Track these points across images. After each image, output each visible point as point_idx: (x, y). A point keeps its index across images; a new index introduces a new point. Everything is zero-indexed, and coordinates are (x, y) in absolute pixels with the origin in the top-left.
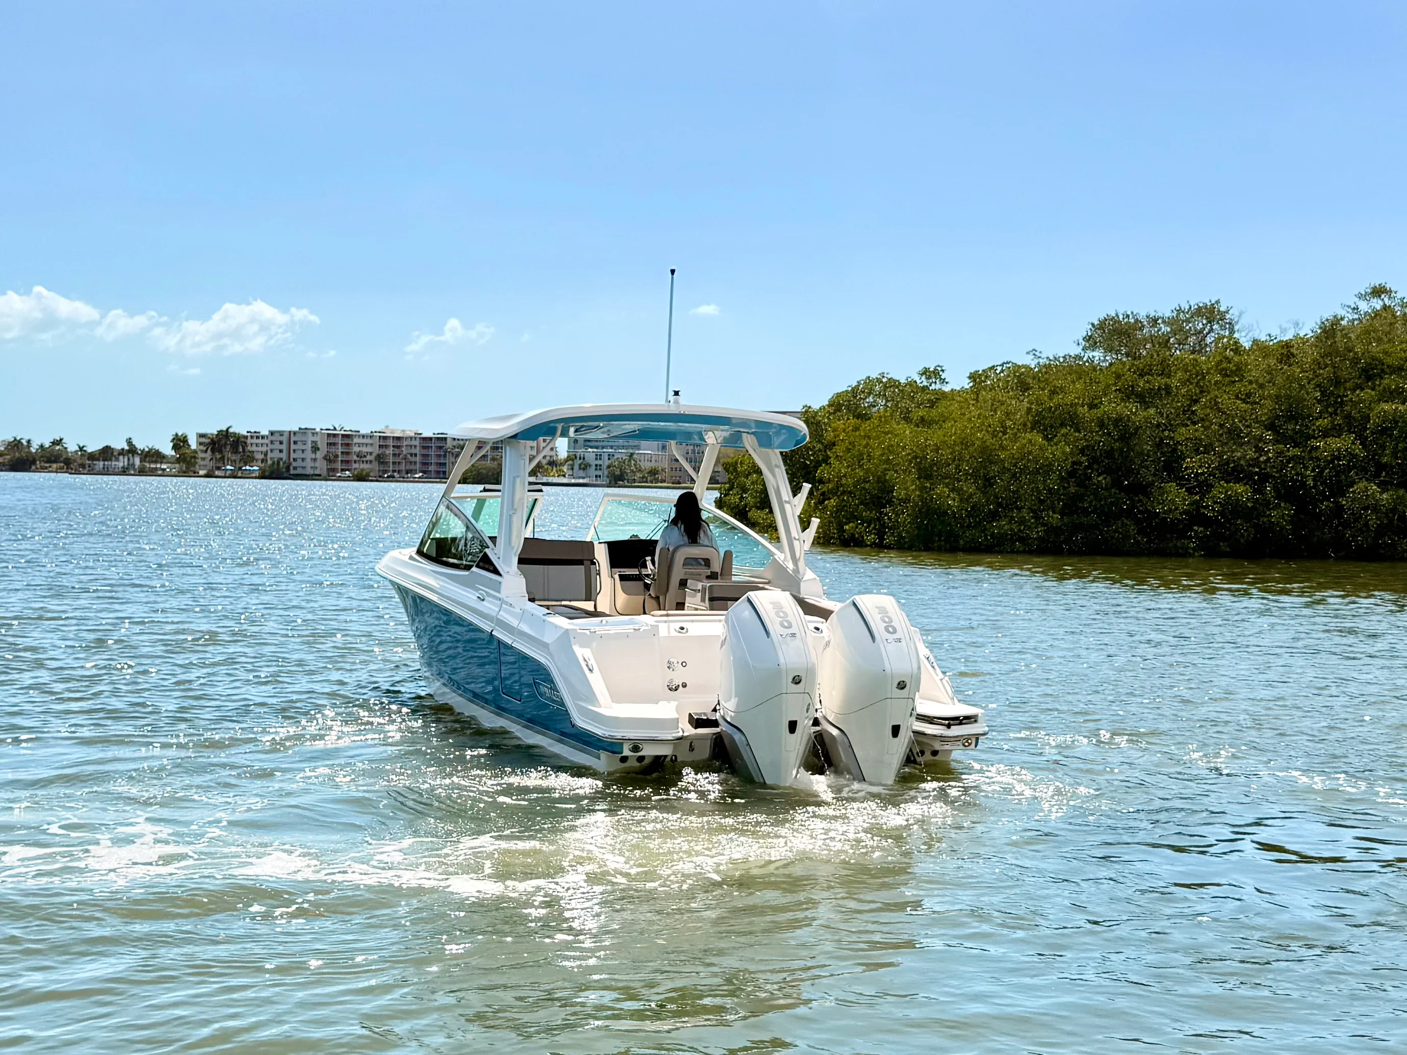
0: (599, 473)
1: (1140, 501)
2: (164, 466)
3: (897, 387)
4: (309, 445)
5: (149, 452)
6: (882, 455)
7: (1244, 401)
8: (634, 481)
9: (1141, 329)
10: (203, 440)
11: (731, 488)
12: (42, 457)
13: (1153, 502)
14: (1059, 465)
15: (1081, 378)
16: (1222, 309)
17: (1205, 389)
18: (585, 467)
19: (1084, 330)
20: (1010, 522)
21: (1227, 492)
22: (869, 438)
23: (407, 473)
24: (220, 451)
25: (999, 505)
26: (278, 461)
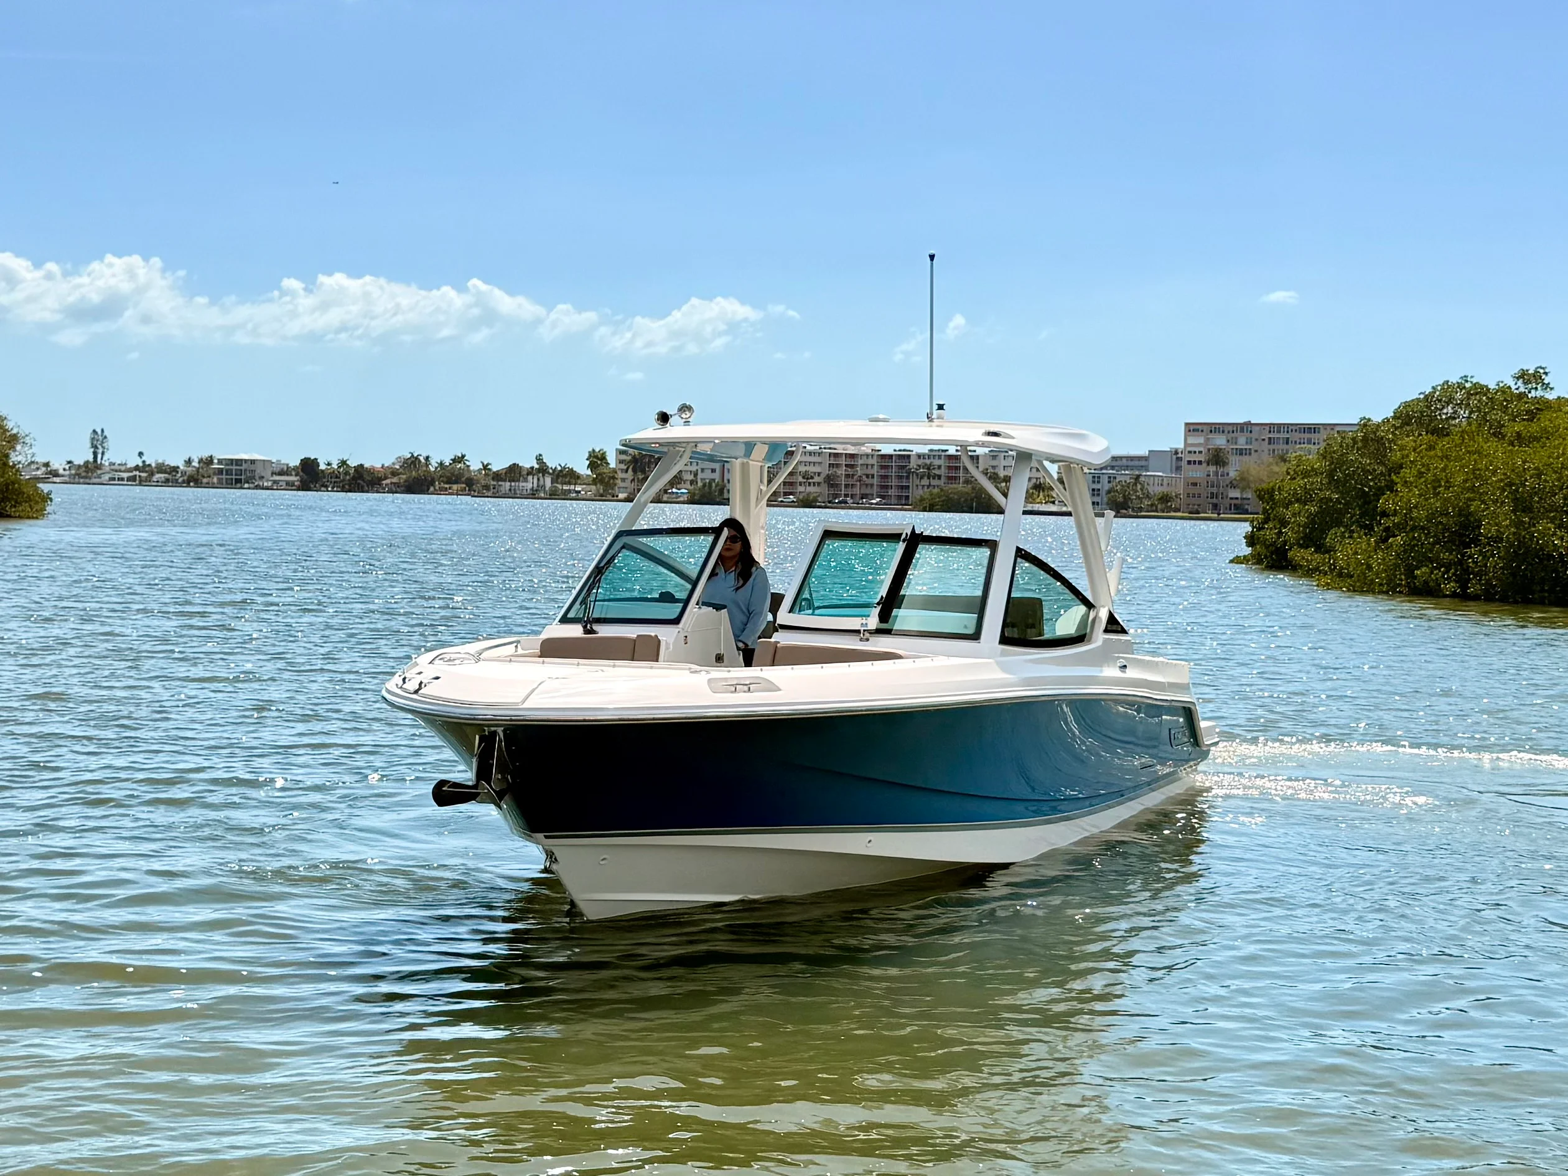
2: (578, 488)
3: (1485, 395)
5: (561, 471)
6: (1465, 481)
8: (1141, 509)
10: (624, 457)
11: (1266, 520)
12: (441, 476)
22: (1447, 457)
23: (862, 498)
24: (643, 471)
26: (710, 483)
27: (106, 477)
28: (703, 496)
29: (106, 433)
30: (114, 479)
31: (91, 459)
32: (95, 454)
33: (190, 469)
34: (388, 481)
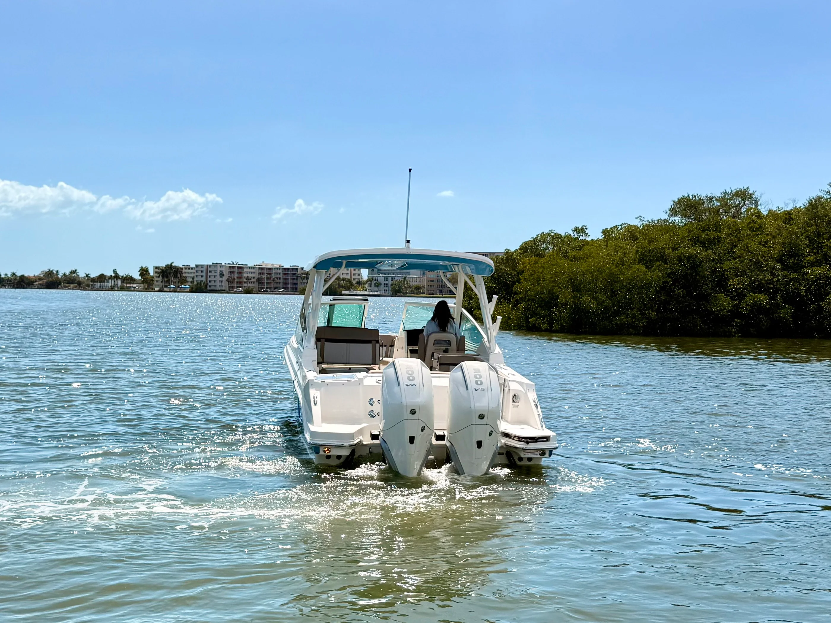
0: (387, 288)
1: (703, 304)
2: (135, 286)
3: (560, 238)
4: (218, 272)
5: (126, 277)
6: (551, 278)
7: (764, 246)
8: (406, 293)
9: (703, 204)
10: (157, 270)
12: (65, 280)
13: (711, 305)
14: (655, 284)
15: (667, 233)
16: (751, 192)
17: (741, 239)
18: (378, 285)
19: (669, 205)
20: (627, 317)
21: (754, 299)
22: (543, 267)
23: (275, 289)
24: (167, 277)
25: (620, 307)
26: (200, 282)
28: (196, 289)
34: (37, 283)
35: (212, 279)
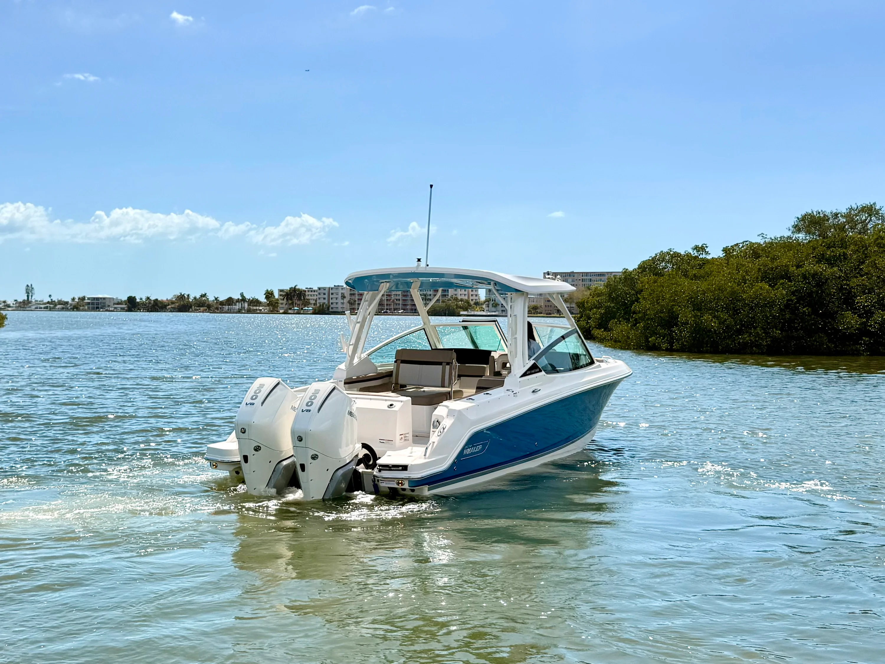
0: (503, 309)
1: (830, 322)
2: (261, 308)
3: (679, 257)
4: (340, 295)
5: (252, 300)
6: (671, 297)
9: (828, 220)
10: (281, 293)
11: (581, 317)
12: (195, 304)
13: (837, 323)
14: (779, 302)
15: (791, 250)
16: (878, 207)
17: (868, 255)
18: (495, 305)
19: (792, 221)
20: (750, 336)
21: (883, 316)
22: (663, 287)
23: (395, 310)
24: (291, 299)
25: (743, 325)
26: (323, 305)
27: (33, 307)
28: (319, 311)
29: (33, 286)
30: (37, 308)
31: (26, 298)
32: (28, 296)
33: (74, 303)
34: (170, 307)
35: (334, 301)
